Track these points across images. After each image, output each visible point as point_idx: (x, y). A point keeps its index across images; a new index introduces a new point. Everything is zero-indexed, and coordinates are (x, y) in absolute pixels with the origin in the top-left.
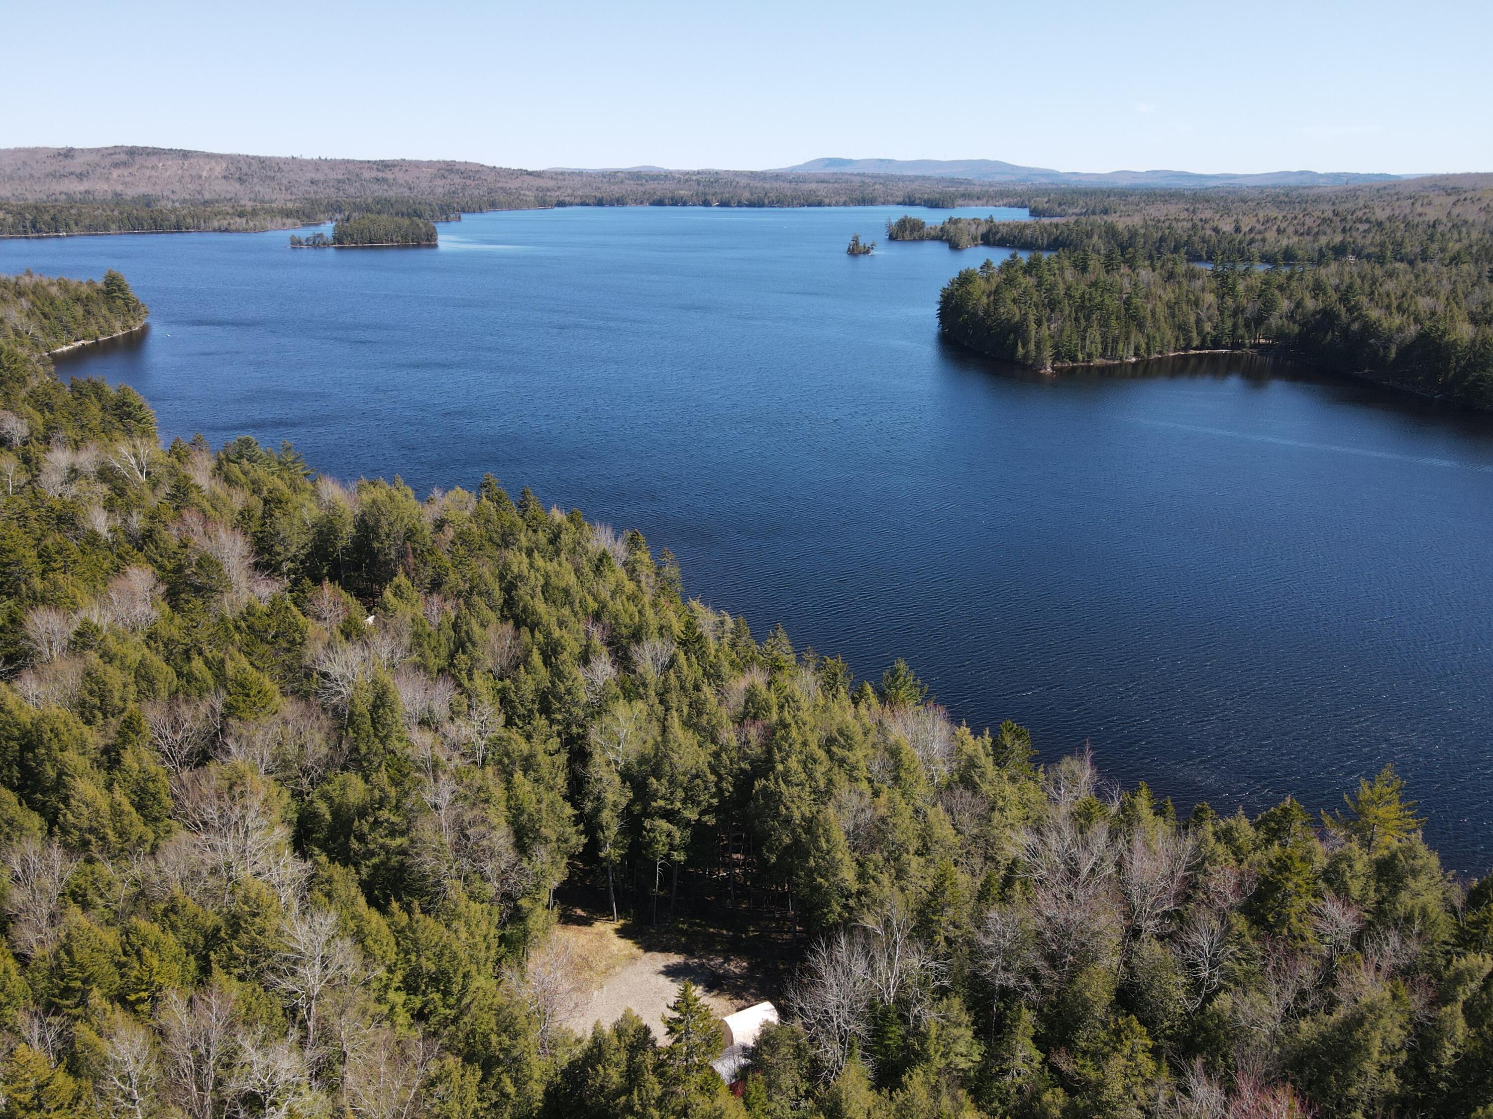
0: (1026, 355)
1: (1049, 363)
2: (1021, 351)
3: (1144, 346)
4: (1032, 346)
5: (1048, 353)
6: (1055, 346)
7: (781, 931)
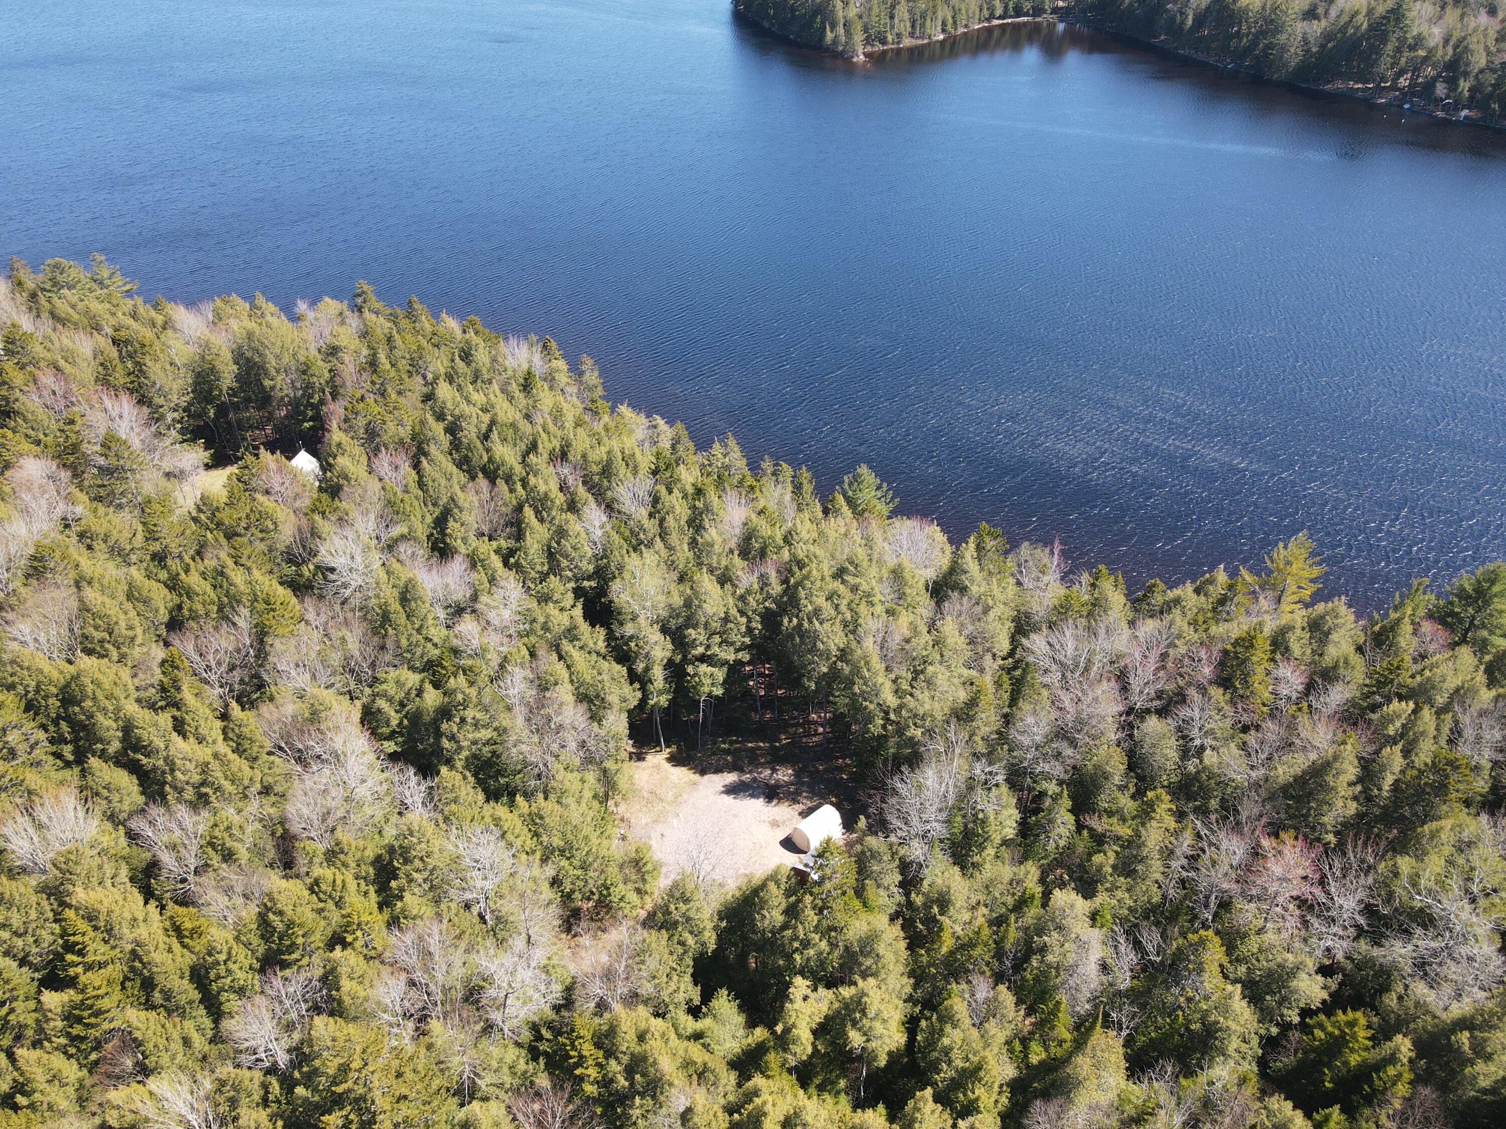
0: (835, 41)
1: (860, 50)
2: (829, 36)
3: (950, 21)
4: (841, 30)
5: (858, 37)
6: (866, 29)
7: (809, 735)
